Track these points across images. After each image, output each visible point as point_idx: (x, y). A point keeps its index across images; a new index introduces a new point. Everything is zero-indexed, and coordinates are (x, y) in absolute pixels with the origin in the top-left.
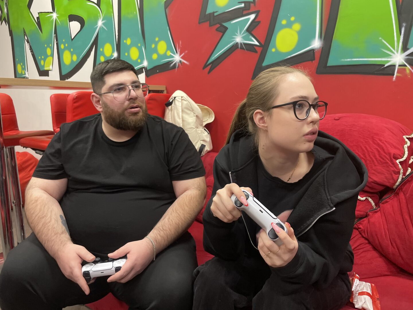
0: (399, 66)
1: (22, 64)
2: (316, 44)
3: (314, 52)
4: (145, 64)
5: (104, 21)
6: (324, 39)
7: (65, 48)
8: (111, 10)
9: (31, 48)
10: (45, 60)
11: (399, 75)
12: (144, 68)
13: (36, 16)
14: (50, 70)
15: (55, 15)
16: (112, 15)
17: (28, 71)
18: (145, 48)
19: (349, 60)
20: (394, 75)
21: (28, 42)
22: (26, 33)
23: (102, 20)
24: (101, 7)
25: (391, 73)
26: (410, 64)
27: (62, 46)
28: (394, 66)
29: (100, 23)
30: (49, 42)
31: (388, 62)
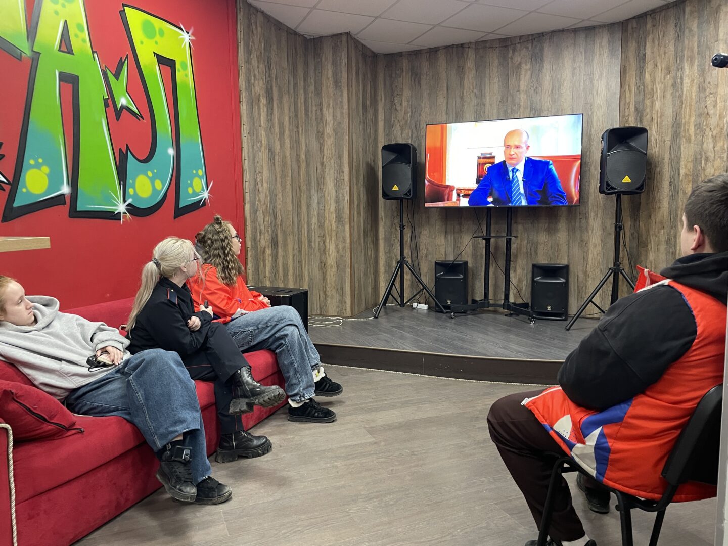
0: (123, 213)
2: (66, 189)
3: (64, 197)
6: (72, 186)
11: (124, 220)
19: (92, 206)
20: (120, 220)
25: (119, 218)
26: (129, 213)
28: (120, 213)
31: (117, 210)
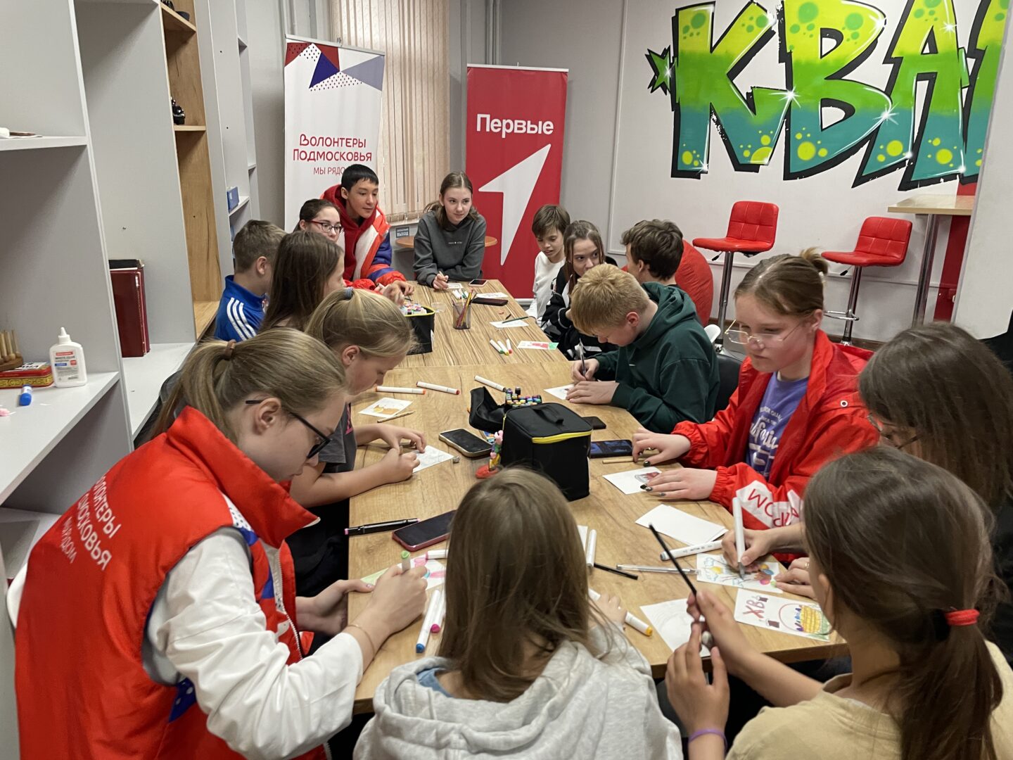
1: (694, 152)
4: (962, 169)
5: (894, 114)
7: (804, 139)
8: (912, 103)
9: (723, 133)
10: (752, 151)
12: (959, 174)
13: (745, 90)
14: (763, 165)
15: (790, 95)
16: (913, 108)
17: (708, 162)
18: (965, 152)
21: (718, 123)
22: (715, 112)
23: (891, 113)
24: (891, 96)
27: (799, 136)
29: (886, 115)
30: (769, 128)
